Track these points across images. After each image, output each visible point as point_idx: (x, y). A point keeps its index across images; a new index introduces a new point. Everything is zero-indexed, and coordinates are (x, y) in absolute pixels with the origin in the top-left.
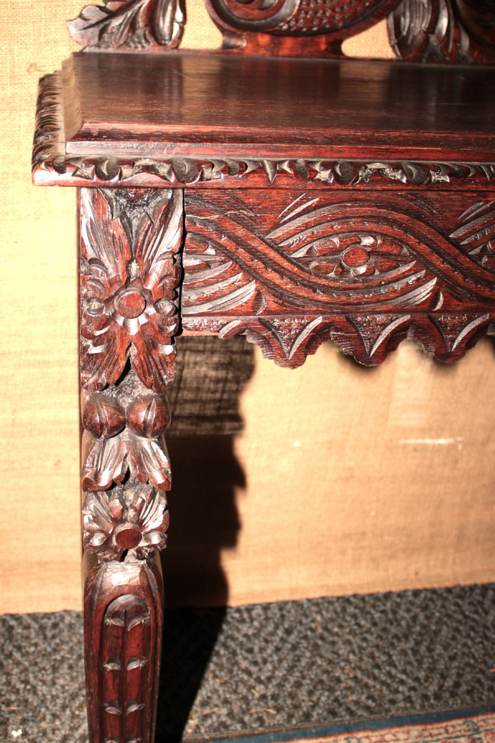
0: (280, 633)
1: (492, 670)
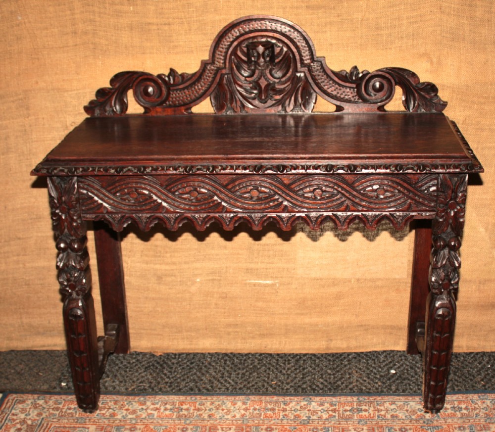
1: (273, 383)
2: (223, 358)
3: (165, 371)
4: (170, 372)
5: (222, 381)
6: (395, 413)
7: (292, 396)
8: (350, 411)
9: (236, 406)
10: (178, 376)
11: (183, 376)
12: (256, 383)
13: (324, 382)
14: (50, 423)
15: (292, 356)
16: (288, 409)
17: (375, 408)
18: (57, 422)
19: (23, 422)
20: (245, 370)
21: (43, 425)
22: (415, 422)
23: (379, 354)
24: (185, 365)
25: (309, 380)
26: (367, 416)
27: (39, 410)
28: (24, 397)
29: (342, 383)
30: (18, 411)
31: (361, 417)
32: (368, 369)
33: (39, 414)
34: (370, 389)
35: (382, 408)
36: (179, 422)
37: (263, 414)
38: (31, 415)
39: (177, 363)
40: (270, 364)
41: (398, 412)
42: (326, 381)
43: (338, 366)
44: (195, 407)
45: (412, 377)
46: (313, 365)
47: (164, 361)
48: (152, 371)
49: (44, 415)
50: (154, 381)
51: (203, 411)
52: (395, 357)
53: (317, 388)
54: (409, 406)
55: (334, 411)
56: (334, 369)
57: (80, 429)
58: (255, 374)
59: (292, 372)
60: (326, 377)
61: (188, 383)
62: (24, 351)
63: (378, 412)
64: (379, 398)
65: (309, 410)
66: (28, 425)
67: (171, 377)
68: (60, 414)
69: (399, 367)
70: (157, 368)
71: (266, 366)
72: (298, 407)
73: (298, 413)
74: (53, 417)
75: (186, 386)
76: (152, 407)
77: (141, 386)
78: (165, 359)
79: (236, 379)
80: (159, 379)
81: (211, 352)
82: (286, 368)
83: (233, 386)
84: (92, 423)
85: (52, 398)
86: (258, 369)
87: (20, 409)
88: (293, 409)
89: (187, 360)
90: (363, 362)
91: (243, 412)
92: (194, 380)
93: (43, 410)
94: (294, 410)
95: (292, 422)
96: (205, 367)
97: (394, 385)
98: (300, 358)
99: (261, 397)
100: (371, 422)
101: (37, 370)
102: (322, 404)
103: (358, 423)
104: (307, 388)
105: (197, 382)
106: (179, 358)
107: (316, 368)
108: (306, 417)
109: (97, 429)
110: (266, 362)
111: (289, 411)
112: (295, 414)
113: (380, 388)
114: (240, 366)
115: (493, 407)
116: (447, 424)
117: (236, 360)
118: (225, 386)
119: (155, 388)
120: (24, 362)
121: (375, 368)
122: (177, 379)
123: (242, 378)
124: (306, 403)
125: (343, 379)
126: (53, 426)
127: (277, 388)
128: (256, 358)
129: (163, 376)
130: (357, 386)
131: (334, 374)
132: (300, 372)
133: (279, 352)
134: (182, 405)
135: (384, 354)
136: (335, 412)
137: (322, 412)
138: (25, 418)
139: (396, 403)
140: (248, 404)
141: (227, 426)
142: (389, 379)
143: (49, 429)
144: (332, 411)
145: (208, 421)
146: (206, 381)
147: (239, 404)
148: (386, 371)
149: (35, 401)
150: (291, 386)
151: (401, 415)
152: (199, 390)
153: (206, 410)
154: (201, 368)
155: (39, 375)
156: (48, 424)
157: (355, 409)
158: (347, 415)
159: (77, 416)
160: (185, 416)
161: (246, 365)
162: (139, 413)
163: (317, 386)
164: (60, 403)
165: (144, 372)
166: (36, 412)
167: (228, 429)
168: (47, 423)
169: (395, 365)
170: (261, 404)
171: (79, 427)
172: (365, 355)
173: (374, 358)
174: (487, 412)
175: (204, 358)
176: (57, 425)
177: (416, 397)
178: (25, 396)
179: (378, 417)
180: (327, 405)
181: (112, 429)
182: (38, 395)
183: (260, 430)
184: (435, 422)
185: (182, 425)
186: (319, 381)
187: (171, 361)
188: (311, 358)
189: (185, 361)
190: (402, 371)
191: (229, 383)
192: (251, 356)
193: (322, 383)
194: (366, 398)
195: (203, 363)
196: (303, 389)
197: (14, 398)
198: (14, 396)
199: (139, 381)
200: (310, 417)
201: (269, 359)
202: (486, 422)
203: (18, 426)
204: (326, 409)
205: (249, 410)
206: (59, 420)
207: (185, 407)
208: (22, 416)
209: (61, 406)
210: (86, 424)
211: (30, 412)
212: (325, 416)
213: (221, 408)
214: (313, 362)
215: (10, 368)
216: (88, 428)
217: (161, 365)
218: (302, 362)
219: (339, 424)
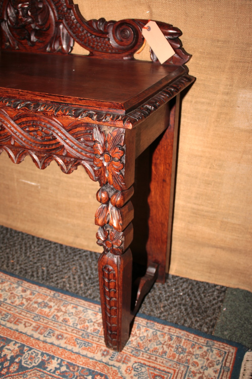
1: (11, 261)
6: (68, 318)
7: (13, 277)
8: (39, 304)
13: (45, 271)
17: (58, 307)
20: (5, 245)
22: (75, 332)
25: (37, 266)
26: (46, 313)
29: (56, 276)
31: (41, 313)
32: (86, 269)
34: (70, 288)
35: (63, 309)
40: (26, 244)
41: (72, 317)
42: (48, 271)
43: (68, 260)
46: (52, 254)
53: (35, 275)
54: (85, 314)
55: (28, 300)
56: (63, 261)
58: (8, 250)
59: (33, 256)
60: (51, 267)
63: (57, 312)
64: (70, 299)
65: (11, 293)
71: (21, 246)
72: (7, 288)
73: (3, 293)
82: (32, 251)
86: (14, 246)
90: (89, 262)
97: (92, 290)
100: (44, 320)
102: (25, 291)
103: (33, 318)
104: (29, 272)
107: (52, 257)
108: (4, 299)
110: (25, 242)
113: (79, 289)
114: (6, 241)
115: (150, 339)
116: (98, 343)
117: (8, 235)
121: (91, 270)
124: (15, 286)
125: (61, 273)
127: (10, 267)
130: (64, 282)
131: (58, 266)
132: (38, 257)
137: (18, 298)
139: (79, 307)
144: (26, 299)
150: (21, 268)
151: (72, 321)
157: (44, 303)
158: (33, 307)
161: (10, 241)
163: (37, 274)
174: (141, 342)
179: (53, 317)
180: (28, 292)
184: (90, 338)
186: (42, 269)
192: (20, 234)
193: (43, 272)
194: (61, 295)
196: (26, 273)
202: (131, 353)
204: (24, 296)
212: (17, 302)
214: (55, 251)
218: (48, 249)
219: (20, 314)
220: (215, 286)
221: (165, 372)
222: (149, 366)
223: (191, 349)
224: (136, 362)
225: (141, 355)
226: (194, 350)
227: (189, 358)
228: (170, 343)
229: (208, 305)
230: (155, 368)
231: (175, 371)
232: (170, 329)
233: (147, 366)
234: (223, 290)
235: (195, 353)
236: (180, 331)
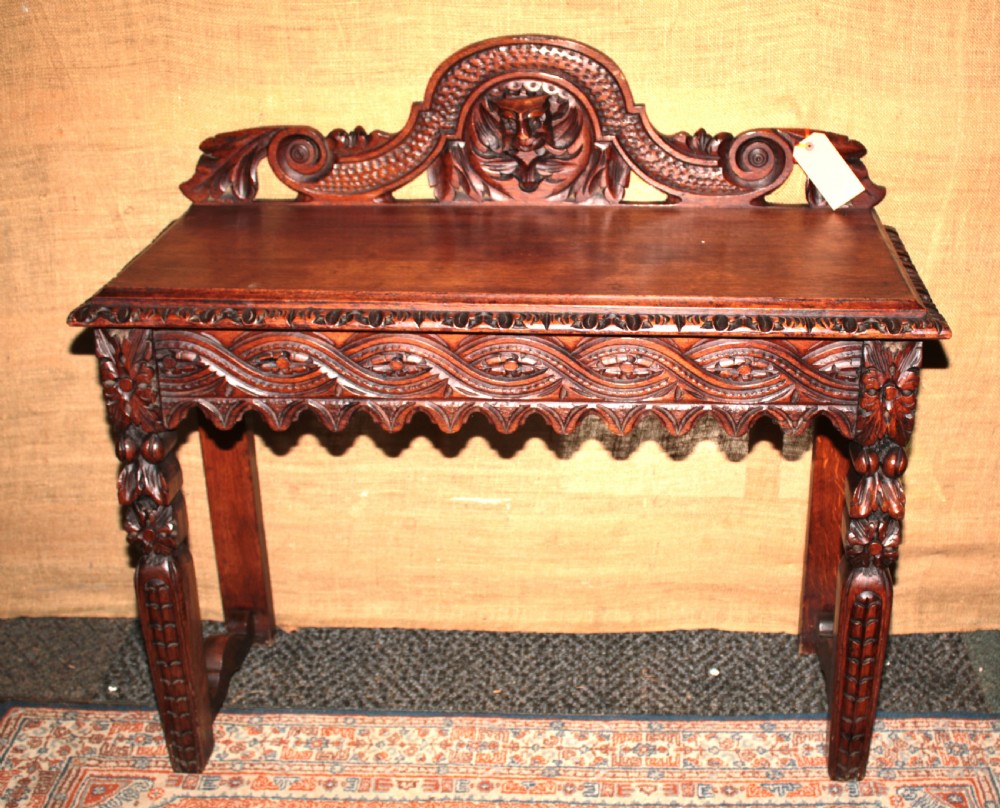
0: (343, 649)
1: (495, 692)
2: (407, 638)
3: (301, 665)
4: (310, 666)
5: (403, 686)
6: (716, 756)
7: (529, 718)
8: (634, 750)
9: (427, 737)
10: (324, 675)
11: (332, 674)
12: (466, 692)
13: (589, 692)
14: (83, 769)
15: (532, 638)
16: (522, 744)
17: (679, 745)
18: (97, 765)
19: (34, 765)
20: (446, 665)
21: (70, 772)
22: (751, 774)
23: (691, 636)
24: (338, 653)
25: (562, 687)
26: (665, 761)
27: (64, 741)
28: (39, 714)
29: (622, 695)
30: (24, 743)
31: (654, 764)
32: (670, 666)
33: (64, 750)
34: (671, 707)
35: (692, 745)
36: (321, 768)
37: (475, 753)
38: (50, 752)
39: (323, 649)
40: (491, 652)
41: (721, 753)
42: (592, 689)
43: (615, 660)
44: (352, 738)
45: (749, 683)
46: (570, 657)
47: (298, 643)
48: (276, 665)
49: (73, 753)
50: (280, 685)
51: (366, 747)
52: (720, 642)
53: (575, 704)
54: (741, 741)
55: (605, 749)
56: (608, 664)
57: (139, 781)
58: (464, 673)
59: (531, 670)
60: (592, 682)
61: (340, 689)
62: (44, 619)
63: (685, 753)
64: (687, 725)
65: (559, 748)
66: (42, 773)
67: (310, 676)
68: (104, 749)
69: (726, 664)
70: (285, 658)
71: (484, 657)
72: (540, 742)
73: (539, 752)
74: (88, 756)
75: (337, 696)
76: (273, 736)
77: (254, 694)
78: (302, 641)
79: (429, 682)
80: (288, 682)
81: (386, 626)
82: (521, 662)
83: (421, 696)
84: (161, 769)
85: (90, 716)
86: (470, 662)
87: (29, 740)
88: (530, 745)
89: (340, 643)
90: (662, 652)
91: (439, 750)
92: (353, 683)
93: (72, 740)
94: (533, 748)
95: (528, 772)
96: (374, 656)
97: (716, 700)
98: (548, 641)
99: (473, 718)
100: (671, 773)
101: (65, 658)
102: (582, 737)
103: (648, 777)
104: (557, 702)
105: (357, 689)
106: (327, 638)
107: (576, 662)
108: (554, 761)
109: (169, 780)
110: (486, 648)
111: (524, 749)
112: (535, 754)
113: (689, 705)
114: (437, 657)
115: (892, 747)
116: (809, 779)
117: (431, 645)
118: (407, 696)
119: (280, 699)
120: (43, 641)
121: (682, 665)
122: (320, 682)
123: (440, 680)
124: (554, 733)
125: (624, 686)
126: (87, 775)
127: (504, 702)
128: (467, 640)
129: (296, 674)
130: (648, 700)
131: (607, 676)
132: (546, 669)
133: (509, 630)
134: (328, 734)
135: (700, 636)
136: (606, 752)
137: (582, 753)
138: (37, 758)
139: (719, 735)
140: (449, 733)
141: (409, 779)
142: (707, 688)
143: (81, 780)
144: (601, 749)
145: (375, 767)
146: (375, 687)
147: (433, 732)
148: (701, 671)
149: (58, 723)
150: (529, 700)
151: (727, 759)
152: (361, 704)
153: (371, 745)
154: (366, 660)
155: (69, 669)
156: (78, 771)
157: (644, 746)
158: (629, 759)
159: (134, 754)
160: (333, 757)
161: (448, 653)
162: (249, 749)
163: (576, 700)
164: (104, 728)
165: (262, 665)
166: (58, 745)
167: (411, 784)
168: (76, 768)
169: (718, 658)
170: (471, 735)
171: (136, 778)
172: (664, 637)
173: (681, 644)
174: (882, 756)
175: (372, 639)
176: (96, 773)
177: (754, 723)
178: (40, 712)
179: (685, 764)
180: (592, 738)
181: (196, 782)
182: (65, 711)
183: (468, 786)
184: (787, 775)
185: (326, 775)
186: (579, 690)
187: (311, 643)
188: (567, 642)
189: (337, 645)
190: (731, 670)
191: (416, 691)
192: (457, 636)
193: (585, 694)
194: (664, 724)
195: (370, 650)
196: (550, 705)
197: (21, 715)
198: (21, 711)
199: (251, 685)
200: (560, 762)
201: (490, 643)
202: (879, 776)
203: (24, 774)
204: (590, 746)
205: (450, 745)
206: (100, 762)
207: (333, 738)
208: (33, 753)
209: (105, 733)
210: (150, 772)
211: (48, 746)
212: (588, 760)
213: (399, 742)
214: (571, 650)
215: (15, 653)
216: (153, 779)
217: (294, 653)
218: (551, 650)
219: (614, 777)
220: (937, 635)
221: (957, 786)
222: (925, 786)
223: (973, 743)
224: (898, 788)
225: (898, 775)
226: (980, 741)
227: (979, 756)
228: (931, 743)
229: (949, 670)
230: (938, 786)
231: (972, 780)
232: (915, 723)
233: (922, 786)
234: (956, 639)
235: (983, 747)
236: (936, 720)
